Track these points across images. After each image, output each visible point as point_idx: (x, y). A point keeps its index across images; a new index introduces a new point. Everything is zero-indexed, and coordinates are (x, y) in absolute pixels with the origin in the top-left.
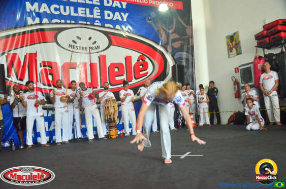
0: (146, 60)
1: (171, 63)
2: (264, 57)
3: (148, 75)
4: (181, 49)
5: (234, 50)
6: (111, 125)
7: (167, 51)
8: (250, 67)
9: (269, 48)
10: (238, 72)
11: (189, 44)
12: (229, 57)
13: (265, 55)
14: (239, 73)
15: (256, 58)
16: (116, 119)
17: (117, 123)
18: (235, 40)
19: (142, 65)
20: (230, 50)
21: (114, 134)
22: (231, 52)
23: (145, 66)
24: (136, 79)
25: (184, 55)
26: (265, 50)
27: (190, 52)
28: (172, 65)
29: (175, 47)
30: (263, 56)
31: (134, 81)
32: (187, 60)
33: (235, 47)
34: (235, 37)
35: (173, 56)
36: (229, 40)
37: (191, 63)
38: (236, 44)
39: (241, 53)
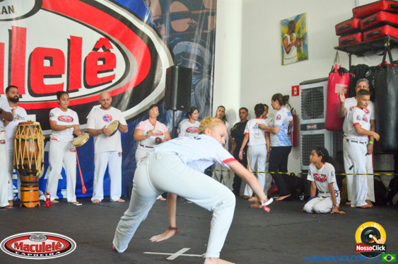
0: (112, 50)
1: (165, 62)
2: (349, 72)
3: (114, 81)
4: (188, 36)
5: (294, 50)
6: (27, 179)
7: (160, 36)
8: (322, 87)
9: (360, 54)
10: (298, 94)
11: (205, 28)
12: (283, 64)
13: (351, 67)
14: (300, 96)
15: (333, 71)
16: (38, 167)
17: (40, 177)
18: (297, 30)
19: (103, 60)
20: (286, 49)
21: (32, 199)
22: (288, 53)
23: (110, 63)
24: (87, 86)
25: (194, 48)
26: (353, 57)
27: (208, 44)
28: (168, 67)
29: (176, 30)
30: (347, 68)
31: (83, 91)
32: (200, 59)
33: (296, 44)
34: (298, 25)
35: (171, 48)
36: (286, 29)
37: (206, 67)
38: (299, 39)
39: (306, 58)
